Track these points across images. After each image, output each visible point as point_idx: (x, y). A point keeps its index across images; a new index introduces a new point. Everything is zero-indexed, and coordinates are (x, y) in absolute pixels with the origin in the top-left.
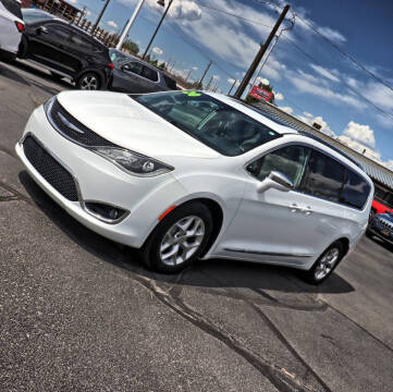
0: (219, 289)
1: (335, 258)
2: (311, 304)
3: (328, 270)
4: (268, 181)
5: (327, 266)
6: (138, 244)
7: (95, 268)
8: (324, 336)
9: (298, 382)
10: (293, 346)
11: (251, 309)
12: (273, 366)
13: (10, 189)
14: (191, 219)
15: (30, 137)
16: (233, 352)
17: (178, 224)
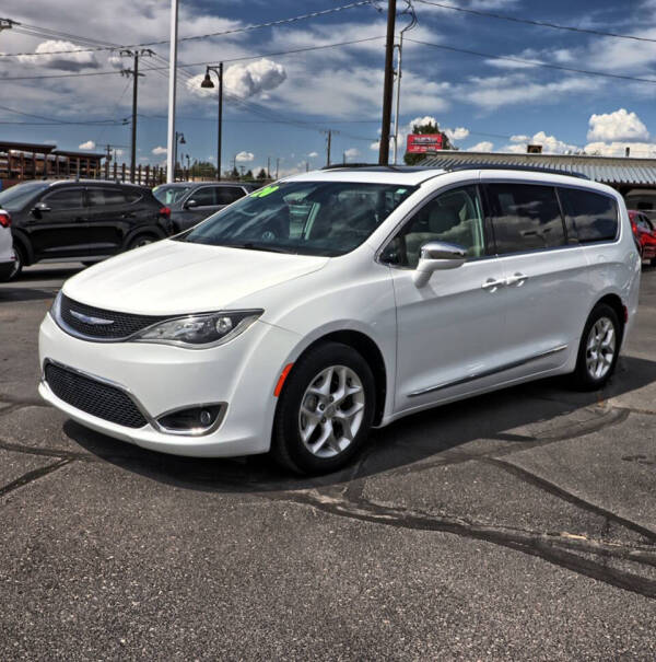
0: (429, 460)
1: (611, 333)
2: (599, 421)
3: (609, 358)
4: (424, 263)
5: (605, 351)
6: (264, 446)
7: (212, 509)
8: (628, 459)
9: (595, 543)
10: (575, 493)
11: (490, 468)
12: (545, 536)
13: (54, 453)
14: (328, 373)
15: (49, 365)
16: (471, 541)
17: (311, 389)
